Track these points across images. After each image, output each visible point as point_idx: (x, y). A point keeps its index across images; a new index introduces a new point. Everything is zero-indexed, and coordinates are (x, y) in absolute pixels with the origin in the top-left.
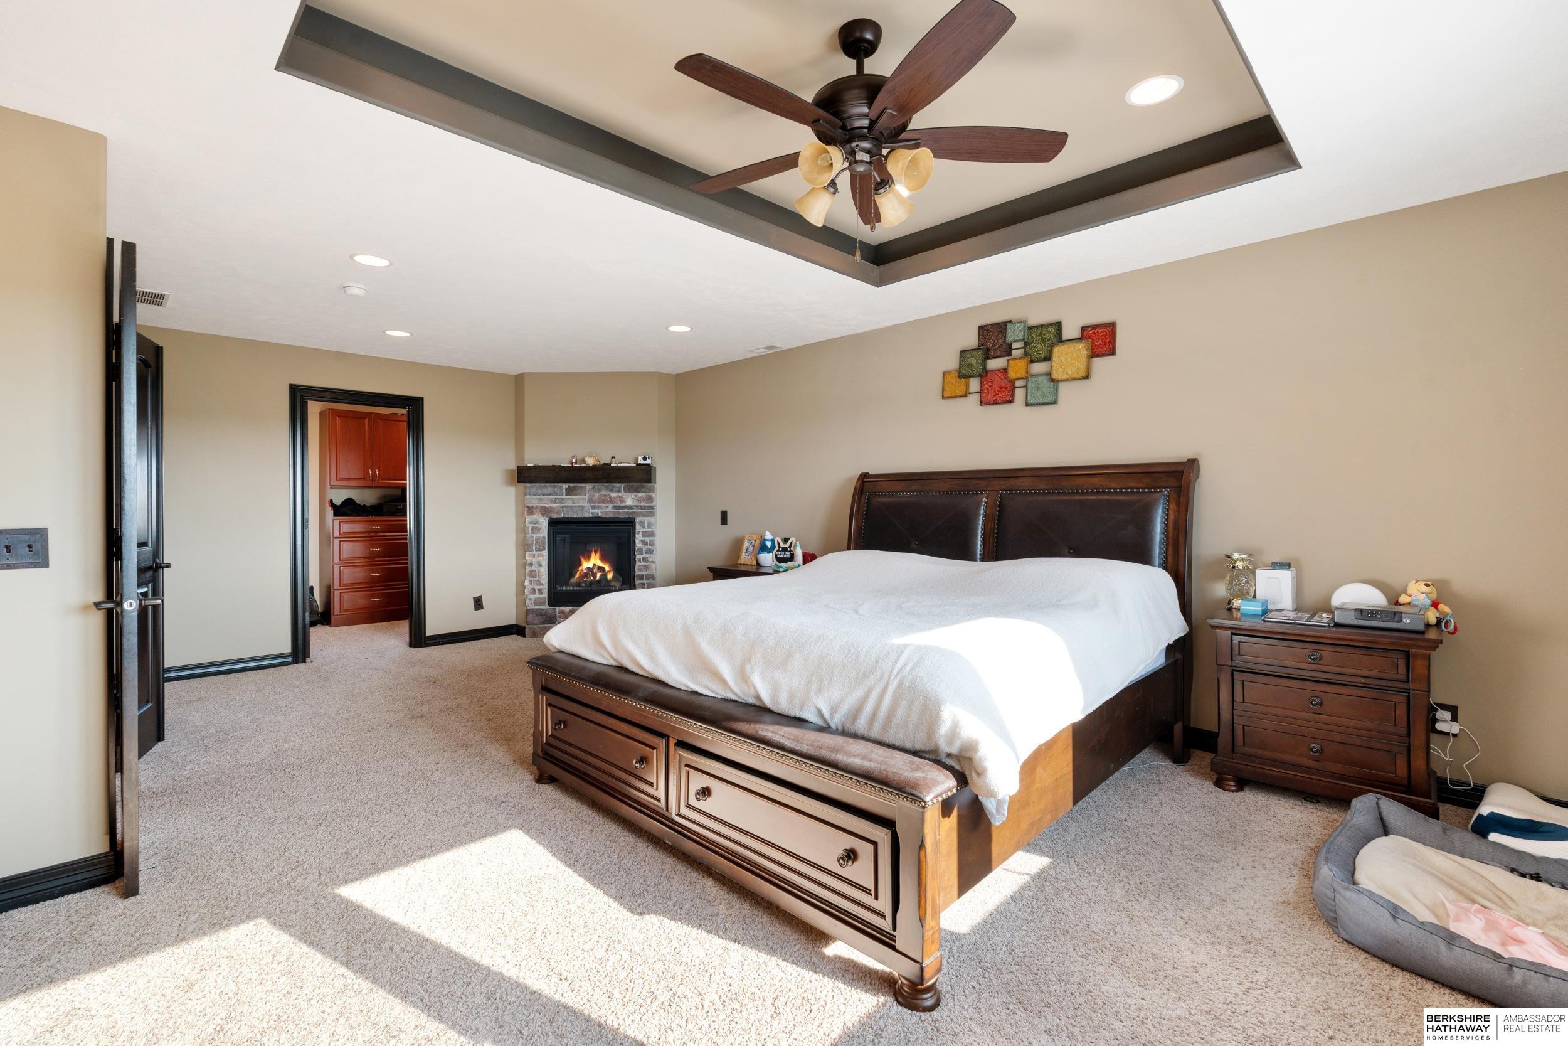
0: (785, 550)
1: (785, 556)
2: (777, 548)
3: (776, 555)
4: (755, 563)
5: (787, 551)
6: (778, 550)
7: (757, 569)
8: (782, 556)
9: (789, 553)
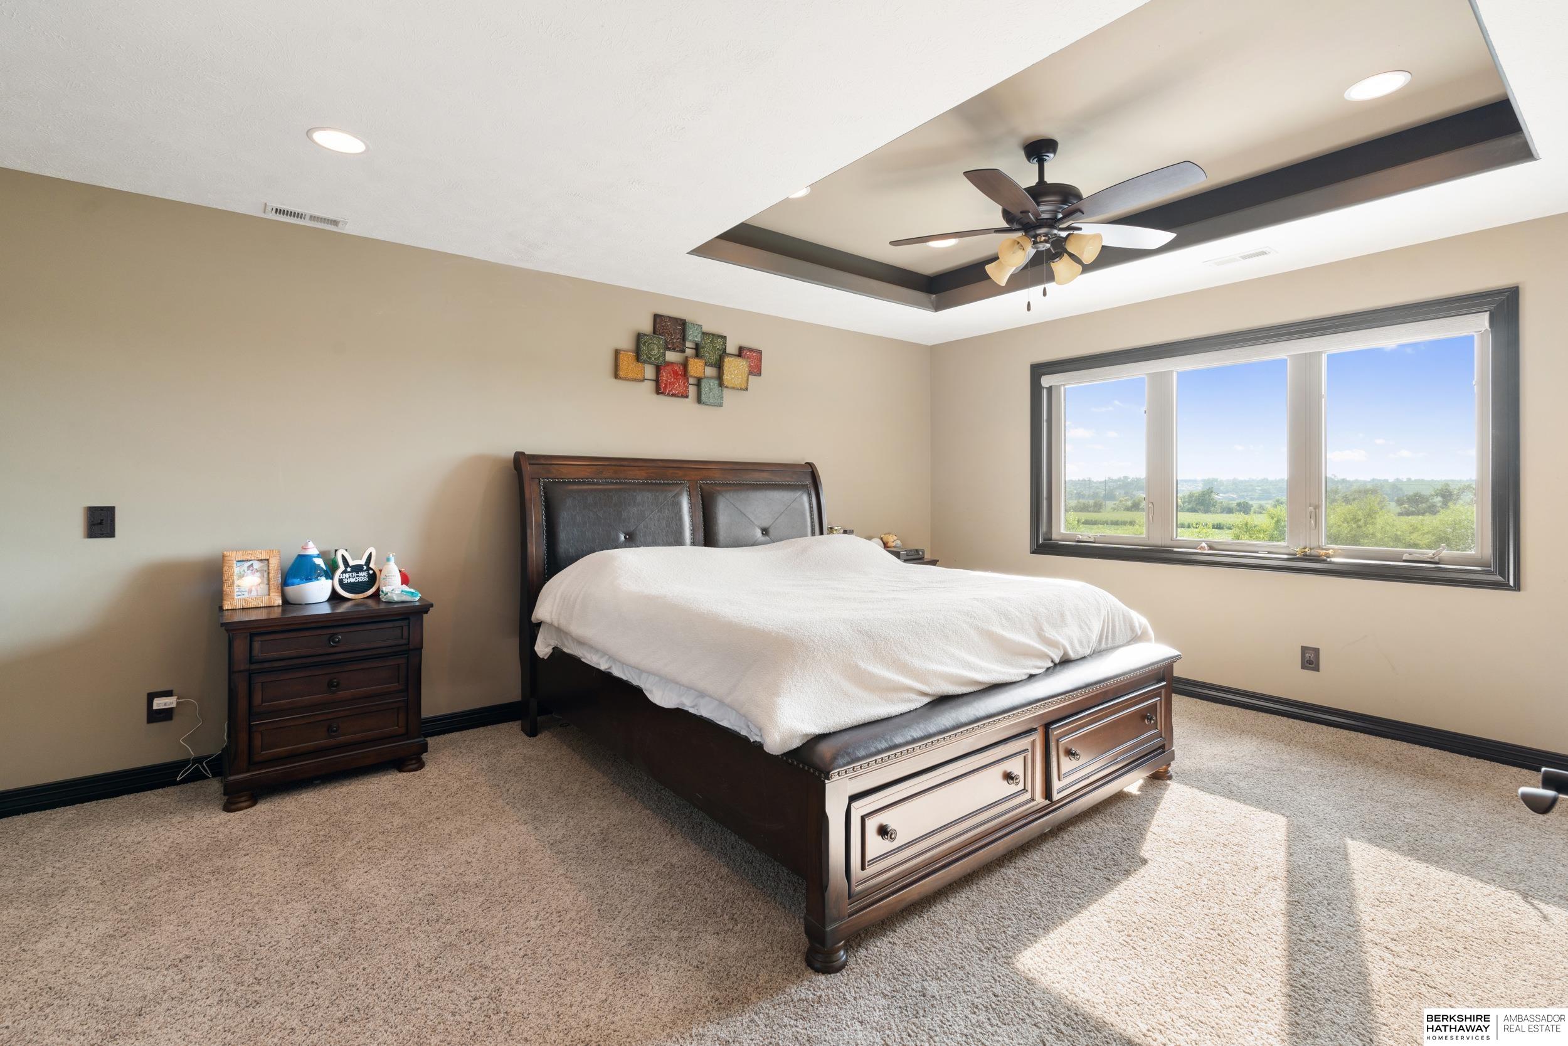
0: (357, 569)
1: (359, 579)
2: (342, 568)
3: (341, 581)
4: (279, 601)
5: (362, 571)
6: (345, 572)
7: (283, 611)
8: (353, 580)
9: (365, 574)
